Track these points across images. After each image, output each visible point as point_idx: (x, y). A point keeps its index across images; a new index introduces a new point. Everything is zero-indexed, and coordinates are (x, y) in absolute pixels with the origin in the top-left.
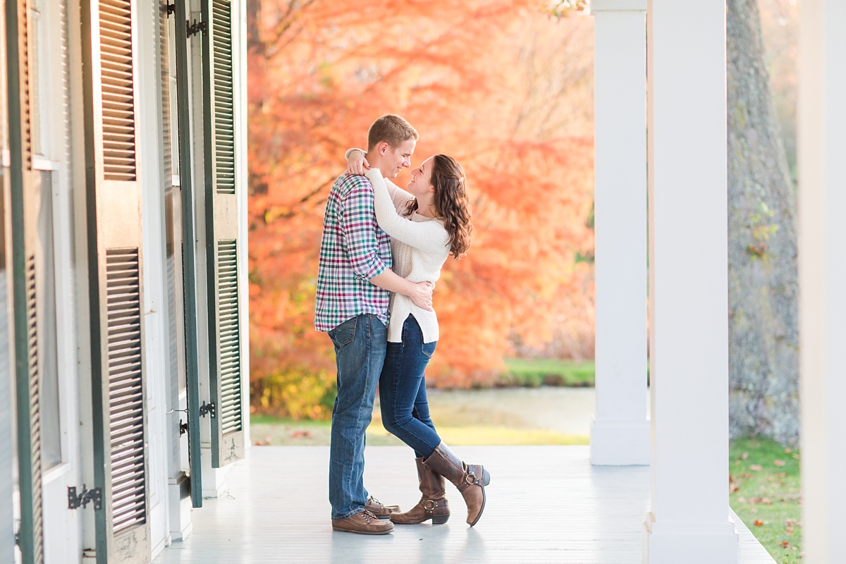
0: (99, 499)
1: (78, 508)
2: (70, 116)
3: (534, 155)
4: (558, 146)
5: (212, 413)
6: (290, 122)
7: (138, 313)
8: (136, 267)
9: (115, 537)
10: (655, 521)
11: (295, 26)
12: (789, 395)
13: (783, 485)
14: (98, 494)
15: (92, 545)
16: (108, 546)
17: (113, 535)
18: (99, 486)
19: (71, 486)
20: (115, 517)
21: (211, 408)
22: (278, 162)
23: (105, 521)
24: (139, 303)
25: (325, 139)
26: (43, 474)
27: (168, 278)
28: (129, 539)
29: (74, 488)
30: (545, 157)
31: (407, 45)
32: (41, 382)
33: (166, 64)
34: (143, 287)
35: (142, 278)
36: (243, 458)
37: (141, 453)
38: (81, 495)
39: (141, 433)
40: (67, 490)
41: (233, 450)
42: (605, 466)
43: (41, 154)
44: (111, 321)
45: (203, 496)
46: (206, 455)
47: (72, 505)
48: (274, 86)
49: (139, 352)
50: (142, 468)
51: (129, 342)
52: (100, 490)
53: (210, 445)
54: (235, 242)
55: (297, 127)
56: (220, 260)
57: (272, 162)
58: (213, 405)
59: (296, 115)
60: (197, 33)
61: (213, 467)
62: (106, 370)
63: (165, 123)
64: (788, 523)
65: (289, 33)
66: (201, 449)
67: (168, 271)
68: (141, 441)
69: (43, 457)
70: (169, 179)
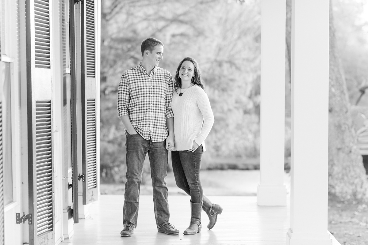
0: (31, 219)
1: (21, 223)
2: (19, 37)
3: (226, 66)
4: (236, 62)
5: (83, 179)
6: (117, 49)
7: (50, 131)
8: (50, 109)
9: (38, 237)
10: (293, 233)
11: (119, 6)
12: (343, 175)
13: (341, 215)
14: (30, 217)
15: (28, 241)
16: (35, 241)
17: (37, 236)
18: (31, 213)
19: (17, 213)
20: (38, 228)
21: (83, 177)
22: (111, 67)
23: (34, 230)
24: (51, 127)
25: (132, 57)
26: (5, 207)
27: (64, 116)
28: (45, 238)
29: (19, 214)
30: (231, 67)
31: (170, 16)
32: (4, 163)
33: (64, 16)
34: (53, 119)
35: (52, 114)
36: (97, 200)
37: (51, 197)
38: (22, 217)
39: (51, 188)
40: (15, 214)
41: (92, 197)
42: (264, 206)
43: (5, 55)
44: (37, 134)
45: (79, 218)
46: (80, 199)
47: (18, 222)
48: (110, 33)
49: (50, 150)
50: (51, 205)
51: (46, 145)
52: (31, 215)
53: (82, 194)
54: (94, 100)
55: (120, 52)
56: (88, 108)
57: (108, 66)
58: (83, 176)
59: (120, 46)
60: (78, 3)
61: (83, 204)
62: (35, 158)
63: (64, 43)
64: (345, 233)
65: (117, 9)
66: (78, 196)
67: (64, 112)
68: (51, 192)
69: (4, 199)
70: (65, 69)
